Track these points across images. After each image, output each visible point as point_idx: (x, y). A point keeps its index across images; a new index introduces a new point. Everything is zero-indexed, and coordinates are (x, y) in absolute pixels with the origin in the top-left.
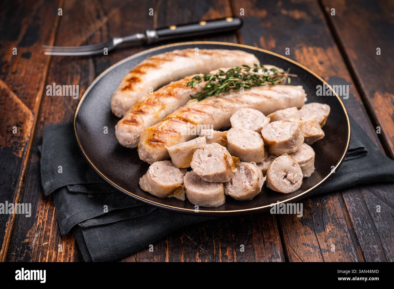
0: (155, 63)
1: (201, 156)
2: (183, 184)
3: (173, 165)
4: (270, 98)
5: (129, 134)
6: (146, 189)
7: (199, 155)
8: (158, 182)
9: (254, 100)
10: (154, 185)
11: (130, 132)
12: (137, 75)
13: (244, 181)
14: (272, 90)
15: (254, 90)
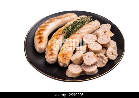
0: (44, 29)
1: (86, 58)
2: (83, 70)
3: (75, 64)
4: (90, 28)
5: (53, 59)
6: (71, 76)
7: (85, 58)
8: (75, 73)
9: (86, 30)
10: (73, 74)
11: (53, 58)
12: (41, 36)
13: (102, 61)
14: (89, 25)
15: (84, 27)
